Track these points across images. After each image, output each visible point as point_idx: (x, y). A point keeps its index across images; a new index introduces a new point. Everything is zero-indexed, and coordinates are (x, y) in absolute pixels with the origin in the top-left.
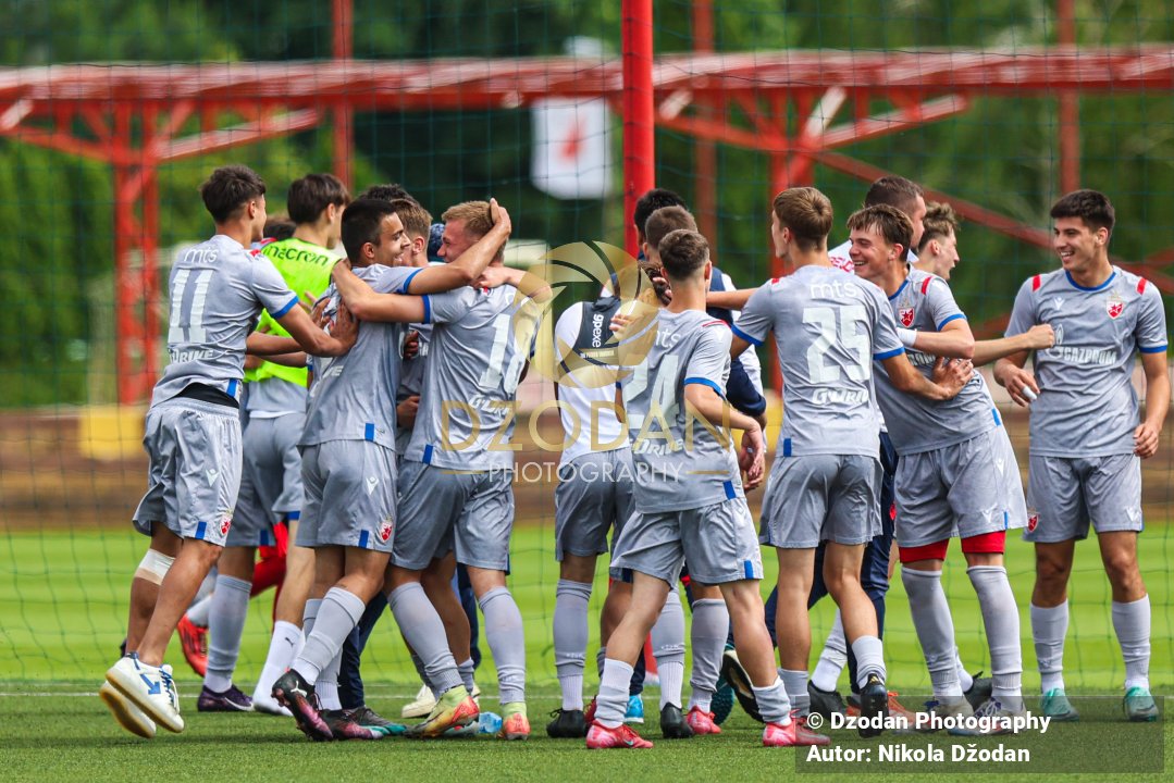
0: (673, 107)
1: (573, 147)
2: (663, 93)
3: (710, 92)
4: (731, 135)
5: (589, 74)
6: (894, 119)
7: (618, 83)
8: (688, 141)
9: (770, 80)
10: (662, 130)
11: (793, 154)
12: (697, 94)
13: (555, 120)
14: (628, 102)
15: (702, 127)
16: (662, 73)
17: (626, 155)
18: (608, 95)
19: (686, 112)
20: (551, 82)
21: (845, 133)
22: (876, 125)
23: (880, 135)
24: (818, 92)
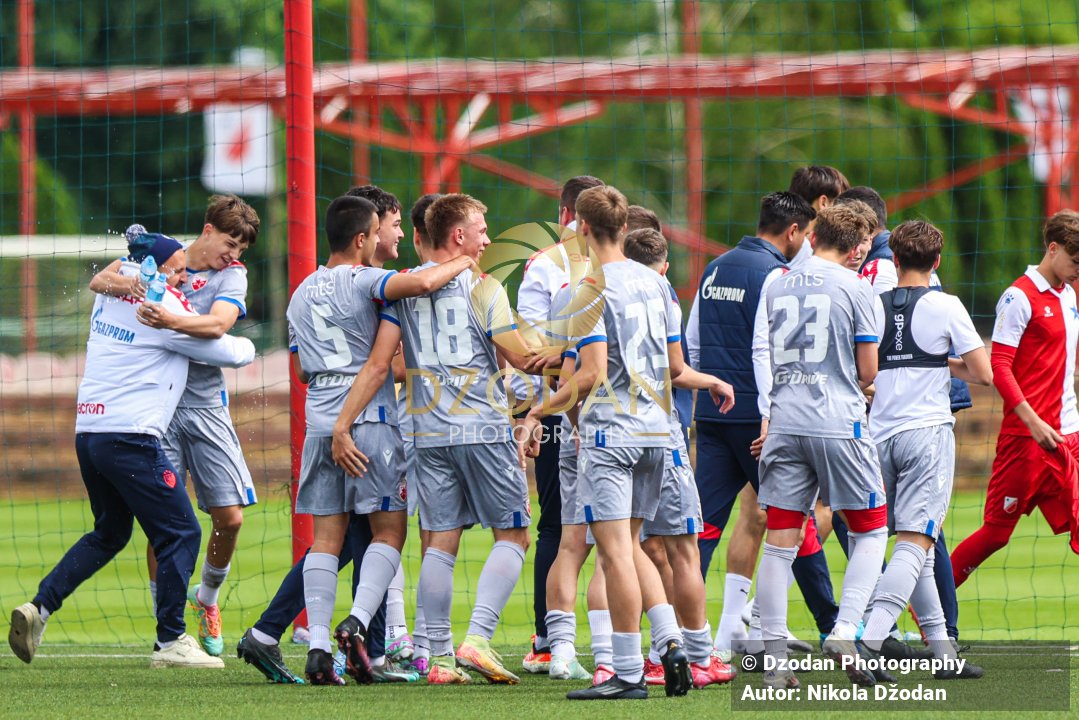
0: (331, 112)
1: (239, 149)
2: (322, 100)
3: (365, 98)
4: (385, 138)
5: (254, 81)
6: (533, 123)
7: (282, 90)
8: (346, 144)
9: (421, 87)
10: (321, 134)
11: (442, 155)
12: (353, 100)
13: (222, 123)
14: (290, 109)
15: (358, 130)
16: (322, 80)
17: (289, 158)
18: (273, 102)
19: (345, 117)
20: (217, 90)
21: (490, 136)
22: (517, 128)
23: (522, 137)
24: (466, 98)
